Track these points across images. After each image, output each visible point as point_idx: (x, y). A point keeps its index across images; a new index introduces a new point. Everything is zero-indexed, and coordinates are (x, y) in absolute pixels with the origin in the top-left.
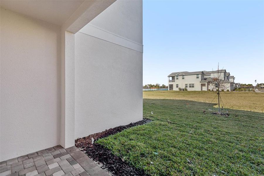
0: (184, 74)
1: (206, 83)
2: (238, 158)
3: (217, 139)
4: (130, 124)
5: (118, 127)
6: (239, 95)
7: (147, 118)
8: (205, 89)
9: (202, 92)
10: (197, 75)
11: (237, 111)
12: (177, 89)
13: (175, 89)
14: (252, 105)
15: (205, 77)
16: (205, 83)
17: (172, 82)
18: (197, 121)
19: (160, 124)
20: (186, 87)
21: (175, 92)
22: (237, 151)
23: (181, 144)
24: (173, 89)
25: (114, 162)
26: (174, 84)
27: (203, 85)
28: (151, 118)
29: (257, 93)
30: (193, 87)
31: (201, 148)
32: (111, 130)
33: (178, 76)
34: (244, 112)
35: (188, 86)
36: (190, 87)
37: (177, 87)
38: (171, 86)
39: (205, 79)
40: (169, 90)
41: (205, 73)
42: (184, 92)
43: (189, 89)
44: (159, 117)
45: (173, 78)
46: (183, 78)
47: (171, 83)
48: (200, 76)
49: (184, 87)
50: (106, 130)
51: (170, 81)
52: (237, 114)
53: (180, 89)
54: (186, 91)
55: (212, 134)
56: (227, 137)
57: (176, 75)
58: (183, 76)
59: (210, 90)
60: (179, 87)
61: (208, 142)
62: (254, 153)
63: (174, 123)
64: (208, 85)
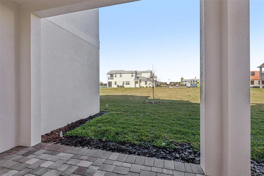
0: (121, 73)
1: (139, 81)
2: (173, 124)
3: (159, 117)
4: (90, 117)
5: (79, 121)
6: (161, 90)
7: (102, 110)
8: (138, 86)
9: (136, 88)
10: (132, 73)
11: (163, 100)
12: (116, 86)
13: (114, 86)
14: (170, 96)
15: (138, 75)
16: (137, 81)
17: (111, 79)
18: (142, 108)
19: (117, 114)
20: (124, 84)
21: (114, 89)
22: (171, 121)
23: (139, 123)
24: (111, 86)
25: (96, 143)
26: (113, 81)
27: (136, 82)
28: (106, 111)
29: (170, 89)
30: (129, 84)
31: (152, 123)
32: (72, 123)
33: (116, 74)
34: (167, 100)
35: (125, 83)
36: (127, 84)
37: (116, 84)
38: (110, 84)
39: (138, 78)
40: (108, 87)
41: (138, 73)
42: (122, 89)
43: (126, 86)
44: (113, 109)
45: (112, 75)
46: (121, 76)
47: (110, 81)
48: (134, 74)
49: (121, 84)
50: (68, 124)
51: (109, 79)
52: (164, 102)
53: (118, 86)
54: (124, 88)
55: (155, 115)
56: (164, 115)
57: (115, 73)
58: (120, 74)
59: (141, 87)
60: (117, 84)
61: (155, 119)
62: (179, 120)
63: (127, 112)
64: (140, 82)
